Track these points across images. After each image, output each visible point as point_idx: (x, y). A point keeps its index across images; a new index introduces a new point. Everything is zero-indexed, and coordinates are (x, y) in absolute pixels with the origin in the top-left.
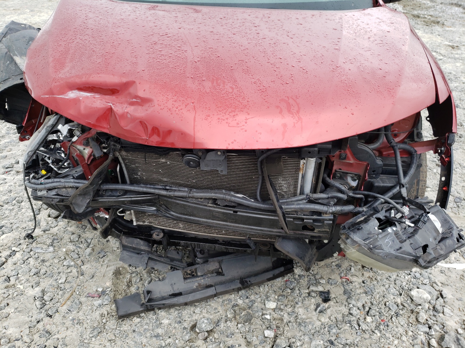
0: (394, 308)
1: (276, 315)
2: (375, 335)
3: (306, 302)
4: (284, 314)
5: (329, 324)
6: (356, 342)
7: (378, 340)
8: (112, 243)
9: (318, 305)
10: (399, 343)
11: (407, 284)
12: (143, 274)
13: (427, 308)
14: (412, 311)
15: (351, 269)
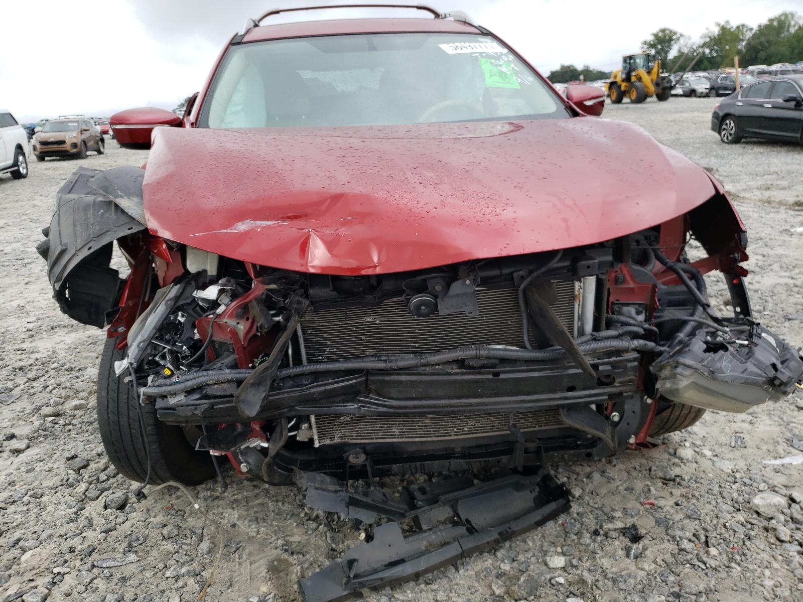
0: (741, 530)
1: (571, 576)
2: (734, 570)
3: (608, 548)
4: (582, 572)
5: (659, 571)
6: (712, 587)
7: (742, 576)
8: (243, 527)
9: (627, 548)
10: (772, 573)
11: (739, 495)
12: (321, 562)
13: (783, 520)
14: (766, 529)
15: (649, 490)
